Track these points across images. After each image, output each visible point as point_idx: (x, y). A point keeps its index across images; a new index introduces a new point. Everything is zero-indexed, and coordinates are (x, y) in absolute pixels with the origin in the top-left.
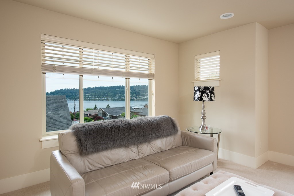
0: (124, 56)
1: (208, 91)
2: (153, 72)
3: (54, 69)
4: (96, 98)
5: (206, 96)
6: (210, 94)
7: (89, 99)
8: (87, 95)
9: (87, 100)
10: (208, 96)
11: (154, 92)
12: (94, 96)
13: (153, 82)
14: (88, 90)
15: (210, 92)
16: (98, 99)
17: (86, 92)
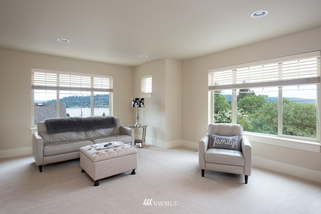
0: (90, 78)
1: (138, 101)
2: (112, 88)
3: (39, 88)
4: (105, 106)
5: (137, 104)
6: (139, 103)
7: (98, 106)
8: (96, 102)
9: (96, 107)
10: (138, 104)
11: (112, 102)
12: (102, 103)
13: (112, 93)
14: (97, 97)
15: (139, 102)
16: (107, 106)
17: (95, 99)
